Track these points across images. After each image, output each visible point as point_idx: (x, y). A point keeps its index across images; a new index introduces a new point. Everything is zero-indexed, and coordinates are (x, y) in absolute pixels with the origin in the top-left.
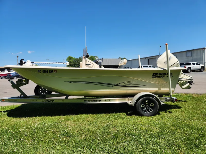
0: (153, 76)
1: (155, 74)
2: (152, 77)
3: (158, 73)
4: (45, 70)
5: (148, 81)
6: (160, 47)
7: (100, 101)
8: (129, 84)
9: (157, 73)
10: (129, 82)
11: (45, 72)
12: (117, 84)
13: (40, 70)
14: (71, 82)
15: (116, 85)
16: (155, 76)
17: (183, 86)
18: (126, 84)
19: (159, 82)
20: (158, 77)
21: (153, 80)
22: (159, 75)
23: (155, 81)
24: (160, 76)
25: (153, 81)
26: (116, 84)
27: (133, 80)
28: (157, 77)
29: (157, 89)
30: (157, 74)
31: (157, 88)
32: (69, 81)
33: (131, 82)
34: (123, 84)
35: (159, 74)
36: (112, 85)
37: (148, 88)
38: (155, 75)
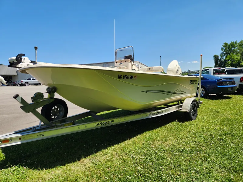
0: (190, 83)
4: (125, 76)
10: (180, 89)
11: (126, 78)
13: (121, 75)
14: (146, 92)
25: (190, 88)
36: (171, 94)
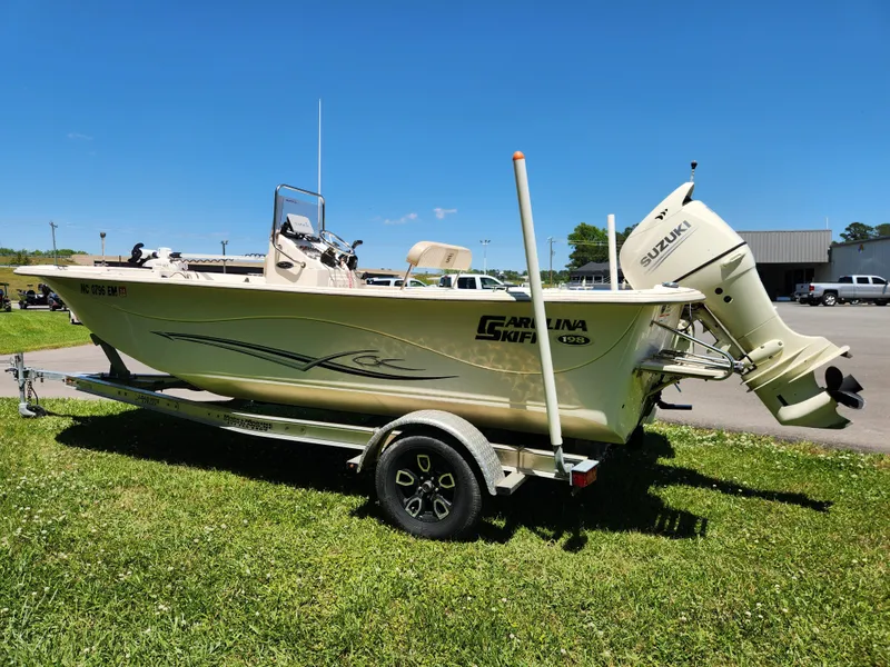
0: (479, 332)
1: (489, 322)
2: (478, 338)
3: (508, 319)
4: (97, 286)
5: (456, 357)
6: (694, 165)
7: (267, 426)
8: (372, 361)
9: (503, 318)
10: (372, 354)
11: (98, 291)
12: (326, 361)
14: (168, 336)
15: (320, 364)
16: (491, 330)
17: (785, 404)
18: (361, 360)
19: (515, 365)
20: (506, 337)
21: (483, 352)
22: (511, 328)
23: (492, 357)
24: (517, 333)
25: (484, 358)
26: (321, 356)
27: (391, 344)
28: (503, 340)
29: (508, 406)
30: (502, 325)
31: (507, 400)
32: (163, 332)
33: (383, 355)
34: (348, 362)
35: (509, 323)
36: (305, 363)
37: (462, 390)
38: (492, 325)
